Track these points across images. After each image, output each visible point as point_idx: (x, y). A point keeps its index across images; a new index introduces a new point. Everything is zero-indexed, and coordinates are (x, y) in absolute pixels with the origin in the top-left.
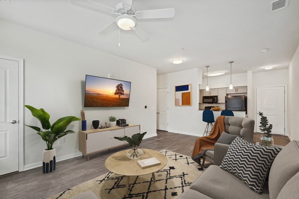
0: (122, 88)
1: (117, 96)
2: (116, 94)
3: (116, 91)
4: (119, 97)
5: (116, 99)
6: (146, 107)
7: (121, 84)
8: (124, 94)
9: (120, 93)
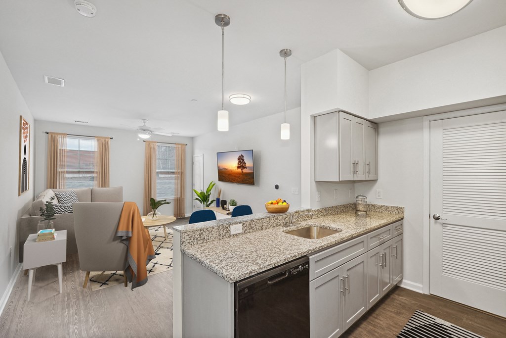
0: (243, 160)
1: (240, 170)
2: (238, 167)
3: (238, 164)
4: (242, 171)
5: (239, 173)
6: (277, 187)
7: (242, 155)
8: (246, 167)
9: (242, 166)
